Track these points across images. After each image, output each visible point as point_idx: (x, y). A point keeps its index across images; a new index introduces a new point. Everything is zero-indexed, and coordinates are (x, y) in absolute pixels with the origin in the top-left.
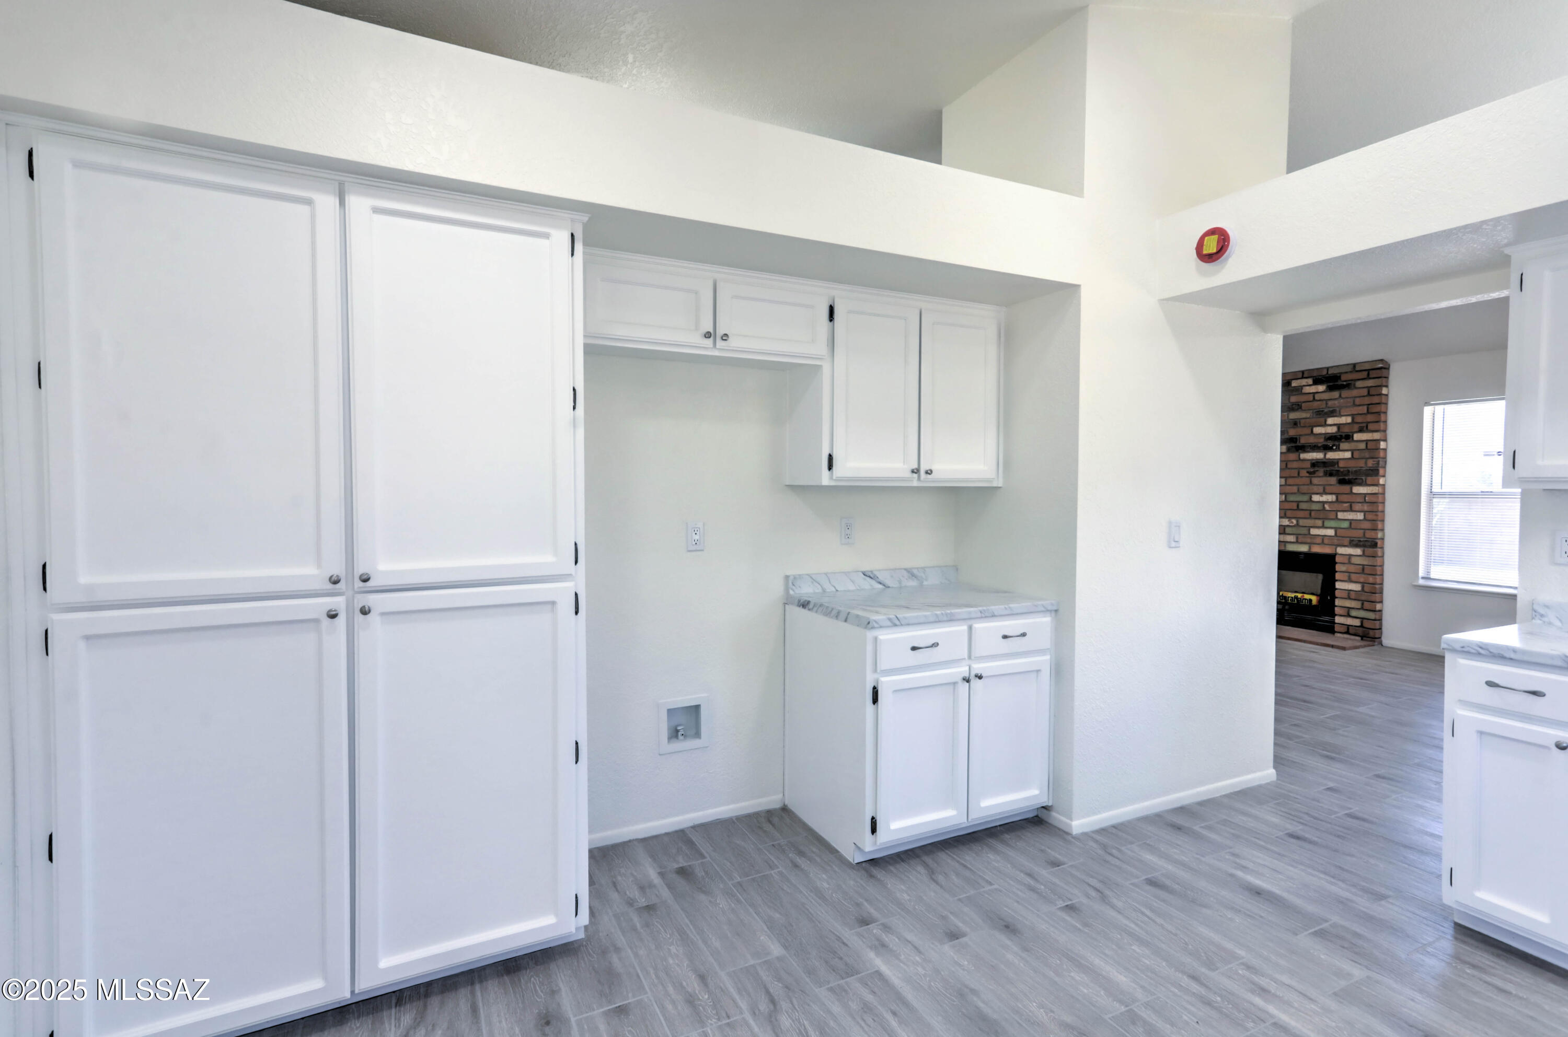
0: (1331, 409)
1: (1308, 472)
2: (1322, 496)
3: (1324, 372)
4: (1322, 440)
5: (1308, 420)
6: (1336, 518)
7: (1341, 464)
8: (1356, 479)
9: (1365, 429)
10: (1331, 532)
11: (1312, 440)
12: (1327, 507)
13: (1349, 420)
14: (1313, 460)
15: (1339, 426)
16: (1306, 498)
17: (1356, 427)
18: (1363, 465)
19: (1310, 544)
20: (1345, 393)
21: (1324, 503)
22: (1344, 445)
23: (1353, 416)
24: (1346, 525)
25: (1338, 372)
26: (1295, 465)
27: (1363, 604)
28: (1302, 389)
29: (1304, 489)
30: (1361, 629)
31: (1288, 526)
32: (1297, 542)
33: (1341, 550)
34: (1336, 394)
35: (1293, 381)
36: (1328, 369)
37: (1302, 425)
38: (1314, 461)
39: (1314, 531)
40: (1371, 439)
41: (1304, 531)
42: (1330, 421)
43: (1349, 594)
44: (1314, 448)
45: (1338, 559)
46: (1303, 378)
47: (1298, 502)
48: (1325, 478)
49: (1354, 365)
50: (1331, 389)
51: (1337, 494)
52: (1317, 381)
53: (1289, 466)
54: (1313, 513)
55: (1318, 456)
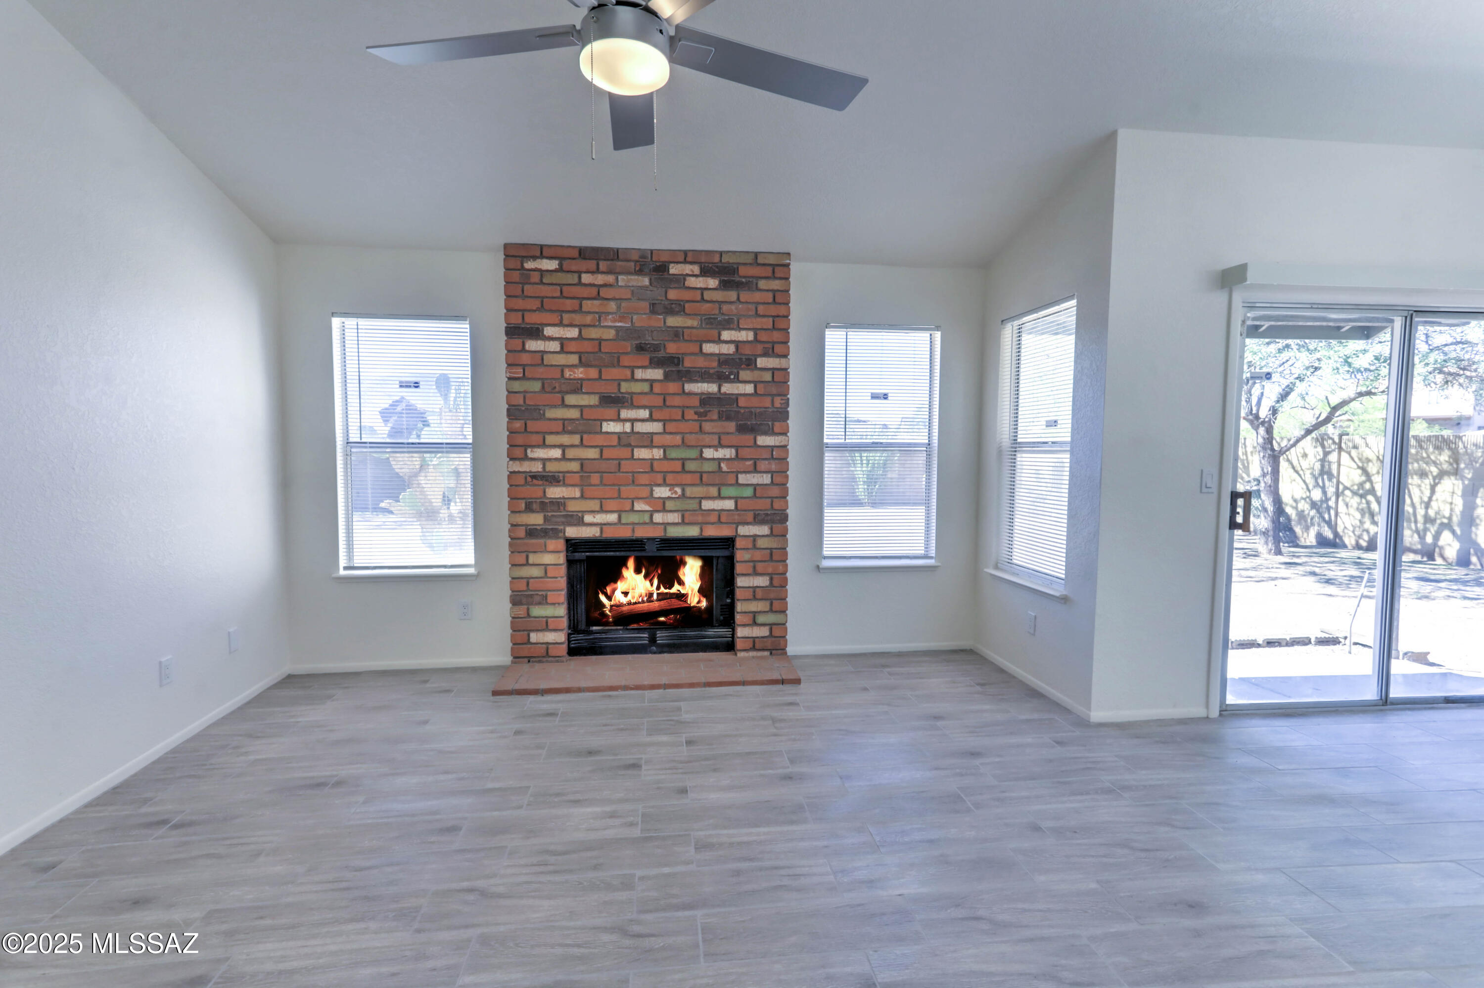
0: (727, 317)
1: (696, 413)
2: (717, 451)
3: (716, 259)
4: (715, 364)
5: (694, 330)
6: (737, 484)
7: (742, 402)
8: (761, 424)
9: (771, 351)
10: (729, 504)
11: (700, 363)
12: (724, 466)
13: (750, 336)
14: (702, 394)
15: (737, 344)
16: (693, 453)
17: (759, 348)
18: (768, 404)
19: (702, 525)
20: (745, 296)
21: (719, 460)
22: (744, 374)
23: (756, 331)
24: (749, 492)
25: (735, 261)
26: (677, 401)
27: (771, 604)
28: (685, 280)
29: (691, 439)
30: (770, 640)
31: (669, 498)
32: (684, 523)
33: (743, 530)
34: (732, 295)
35: (671, 265)
36: (721, 253)
37: (685, 337)
38: (703, 397)
39: (707, 505)
40: (779, 367)
41: (693, 505)
42: (726, 335)
43: (754, 592)
44: (704, 376)
45: (739, 543)
46: (685, 262)
47: (683, 461)
48: (720, 423)
49: (756, 255)
50: (725, 285)
51: (737, 448)
52: (705, 272)
53: (668, 403)
54: (705, 476)
55: (712, 388)
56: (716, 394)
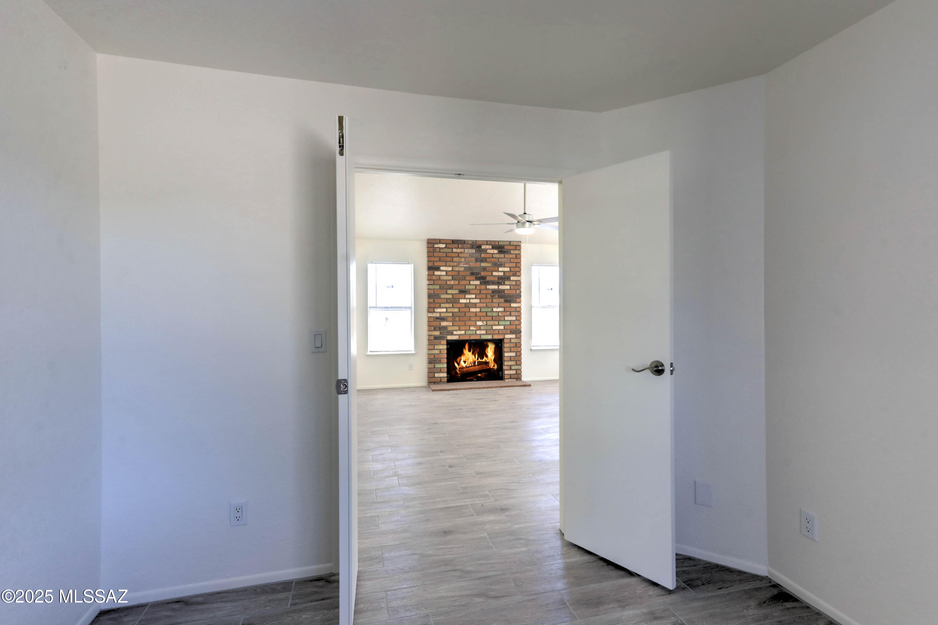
0: (500, 263)
1: (491, 296)
2: (498, 309)
3: (497, 243)
4: (497, 279)
5: (490, 267)
6: (504, 320)
7: (506, 292)
8: (512, 299)
9: (515, 275)
10: (502, 327)
11: (492, 279)
12: (500, 314)
13: (508, 269)
14: (493, 289)
15: (504, 272)
16: (490, 310)
17: (511, 273)
18: (515, 293)
19: (493, 334)
20: (507, 256)
21: (498, 312)
22: (507, 282)
23: (510, 268)
24: (508, 323)
25: (503, 244)
26: (484, 292)
27: (516, 362)
28: (487, 250)
29: (489, 305)
30: (516, 375)
31: (482, 325)
32: (487, 334)
33: (507, 336)
34: (502, 256)
35: (482, 246)
36: (499, 242)
37: (487, 270)
38: (493, 290)
39: (494, 328)
40: (518, 280)
41: (490, 328)
42: (500, 269)
43: (511, 358)
44: (493, 283)
45: (505, 341)
46: (487, 244)
47: (486, 312)
48: (499, 299)
49: (510, 242)
50: (500, 252)
51: (504, 308)
52: (494, 248)
53: (481, 292)
54: (494, 318)
55: (495, 287)
56: (497, 289)
